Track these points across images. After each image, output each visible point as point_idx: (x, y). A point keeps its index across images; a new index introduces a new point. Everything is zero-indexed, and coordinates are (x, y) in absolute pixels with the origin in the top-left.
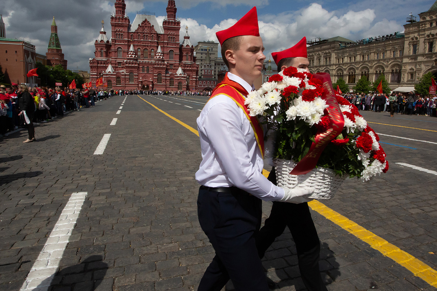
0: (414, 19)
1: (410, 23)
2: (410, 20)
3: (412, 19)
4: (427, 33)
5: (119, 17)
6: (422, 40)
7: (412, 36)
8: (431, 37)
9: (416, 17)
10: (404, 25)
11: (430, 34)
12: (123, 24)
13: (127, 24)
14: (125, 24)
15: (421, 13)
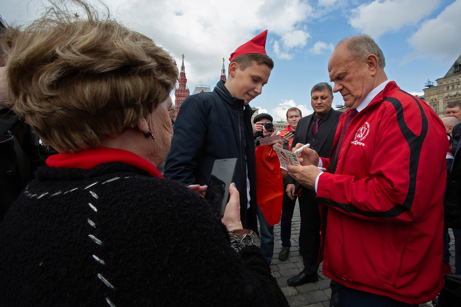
0: (432, 84)
1: (428, 87)
2: (428, 85)
3: (430, 84)
4: (446, 95)
5: (182, 89)
6: (441, 101)
7: (432, 98)
8: (449, 98)
9: (433, 83)
10: (423, 90)
11: (448, 96)
12: (185, 95)
13: (188, 95)
14: (186, 94)
15: (438, 79)
